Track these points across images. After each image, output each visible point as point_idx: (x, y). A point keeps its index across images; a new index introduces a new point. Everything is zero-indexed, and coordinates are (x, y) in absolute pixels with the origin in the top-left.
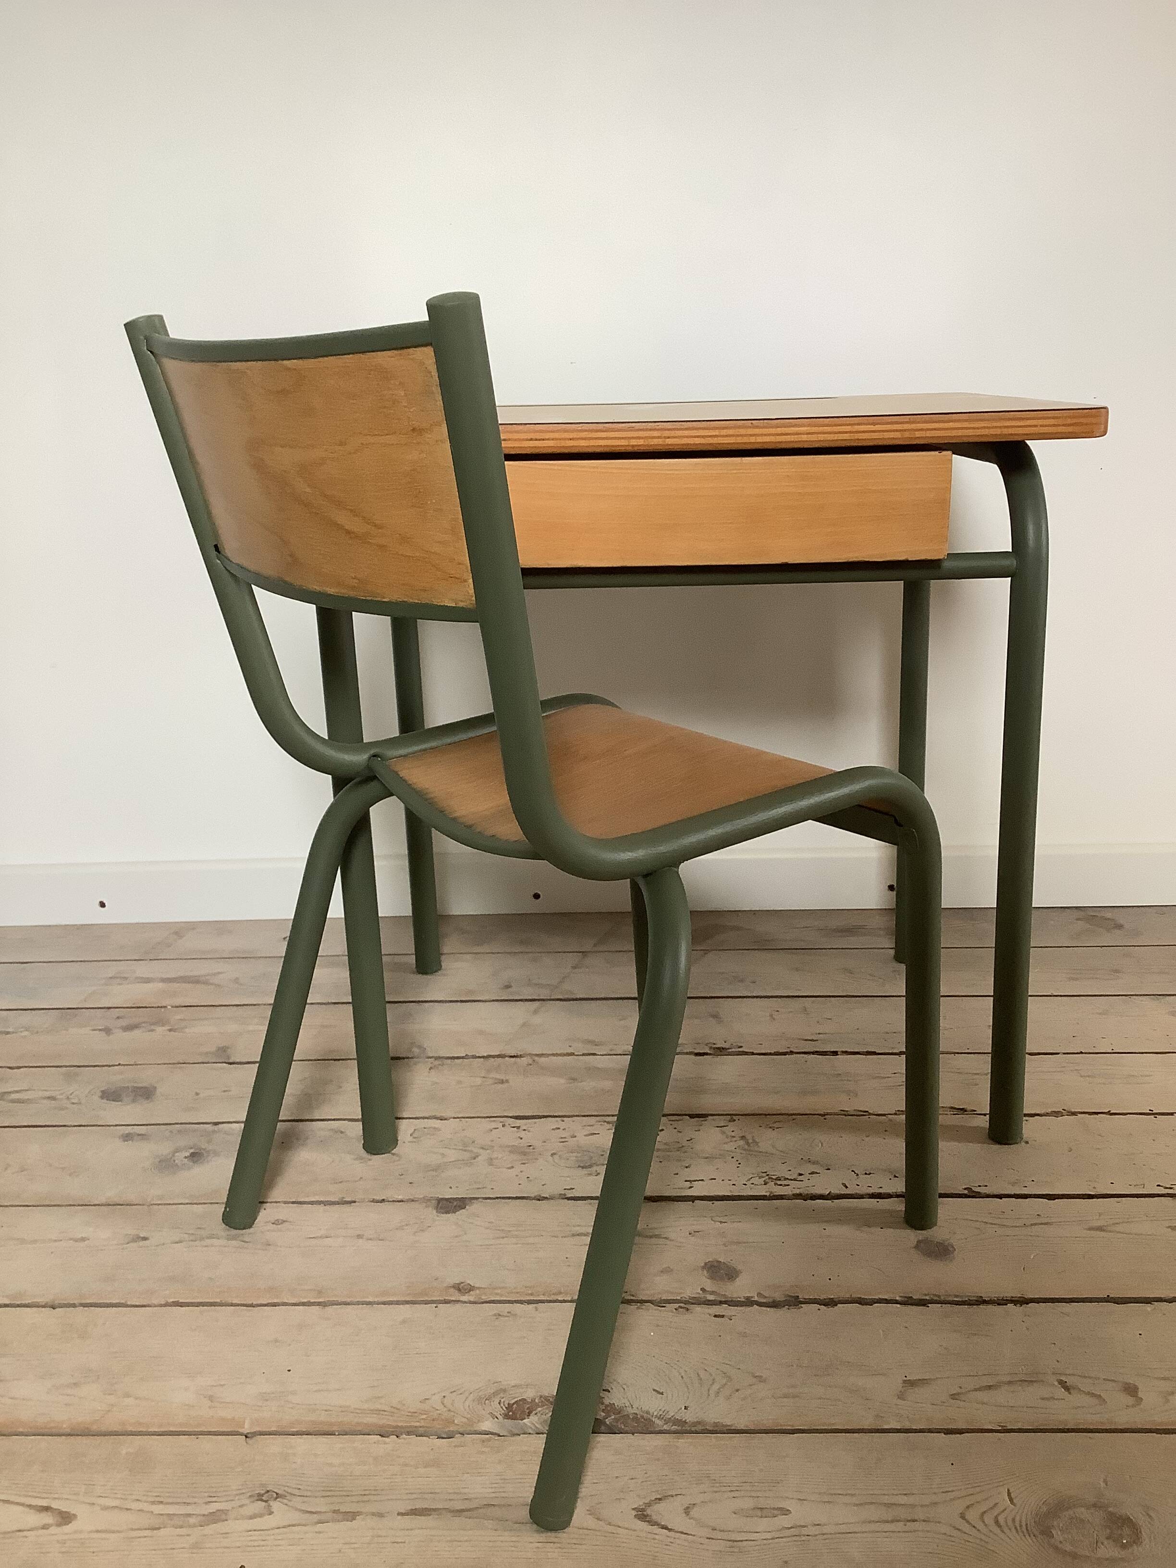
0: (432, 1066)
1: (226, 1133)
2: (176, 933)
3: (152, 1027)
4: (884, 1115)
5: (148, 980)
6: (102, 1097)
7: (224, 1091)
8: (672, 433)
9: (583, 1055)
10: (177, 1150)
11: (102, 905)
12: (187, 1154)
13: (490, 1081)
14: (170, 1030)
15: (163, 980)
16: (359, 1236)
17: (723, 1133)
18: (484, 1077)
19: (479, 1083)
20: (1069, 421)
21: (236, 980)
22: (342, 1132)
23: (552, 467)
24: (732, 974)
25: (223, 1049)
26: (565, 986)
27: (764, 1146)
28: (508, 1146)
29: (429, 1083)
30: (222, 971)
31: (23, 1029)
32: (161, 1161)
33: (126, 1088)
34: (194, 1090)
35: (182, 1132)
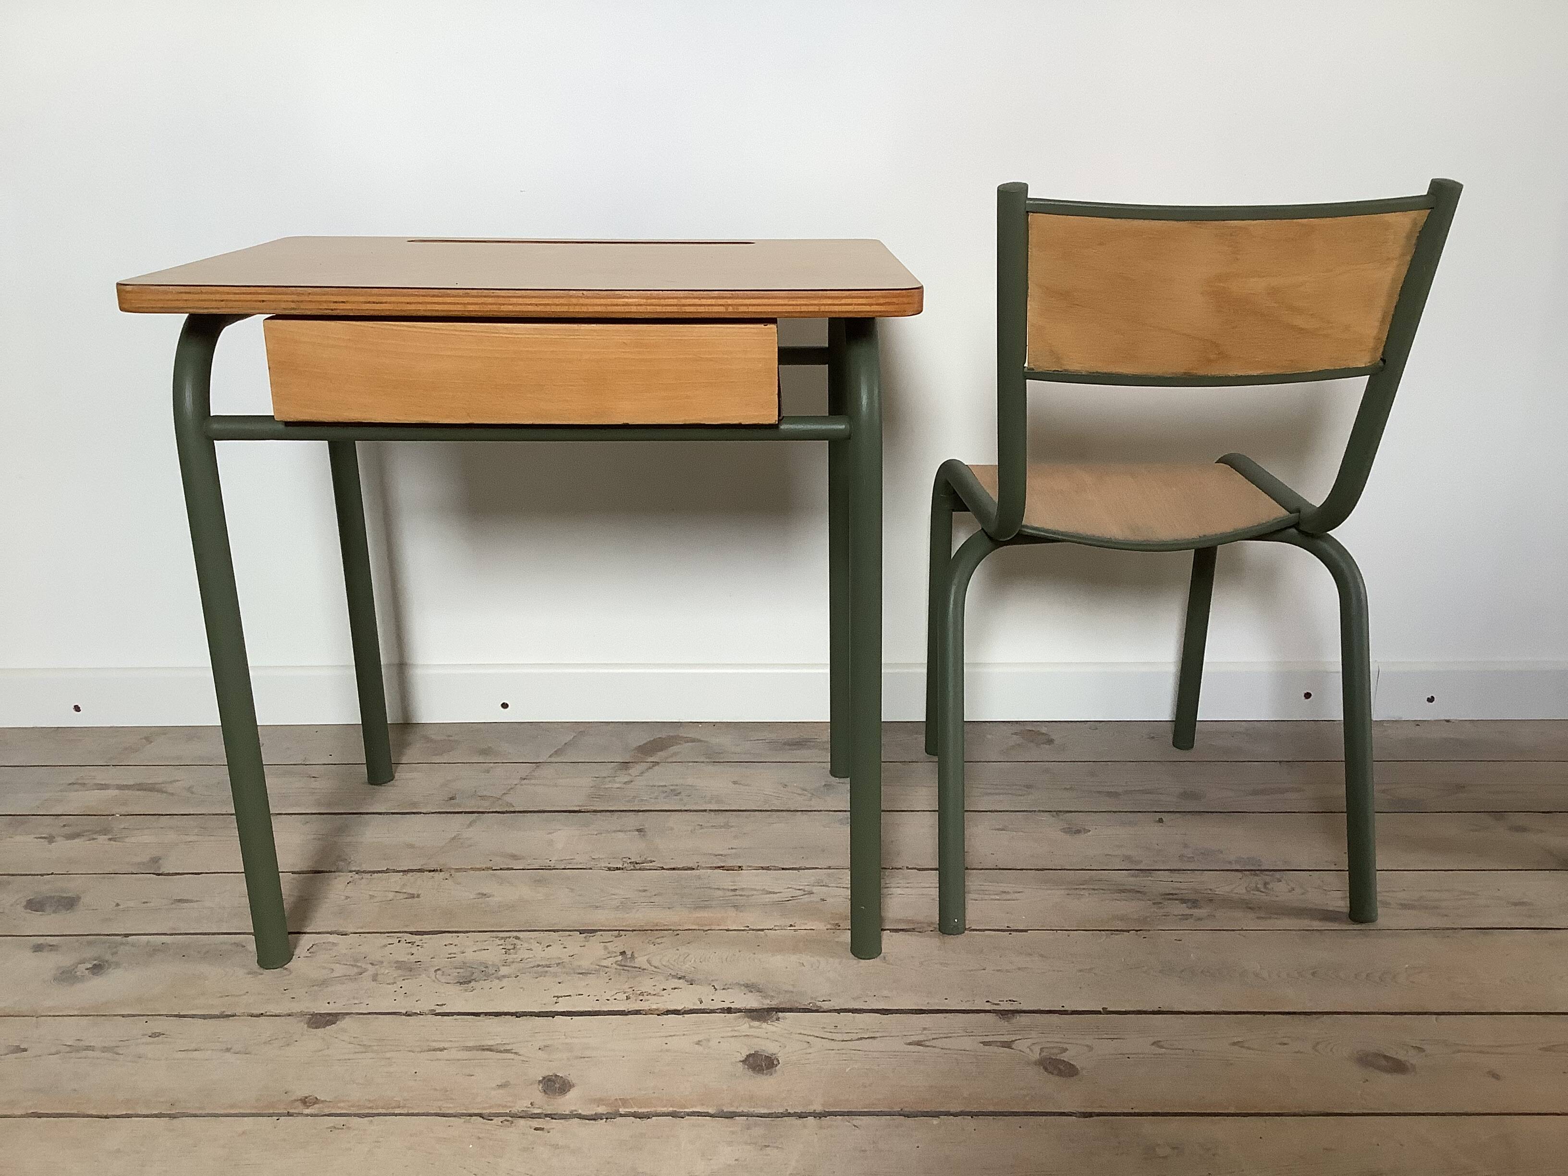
0: (351, 879)
1: (133, 945)
2: (146, 738)
3: (95, 836)
4: (762, 930)
5: (104, 787)
6: (26, 907)
8: (506, 301)
9: (501, 869)
10: (83, 962)
11: (77, 708)
13: (403, 896)
14: (110, 839)
15: (120, 787)
16: (228, 1050)
17: (606, 948)
18: (397, 892)
19: (390, 898)
20: (882, 301)
21: (190, 789)
22: (244, 946)
23: (395, 328)
24: (671, 788)
25: (155, 860)
26: (507, 798)
27: (641, 961)
28: (397, 962)
29: (343, 898)
30: (176, 778)
32: (63, 973)
33: (52, 898)
34: (116, 901)
35: (91, 943)
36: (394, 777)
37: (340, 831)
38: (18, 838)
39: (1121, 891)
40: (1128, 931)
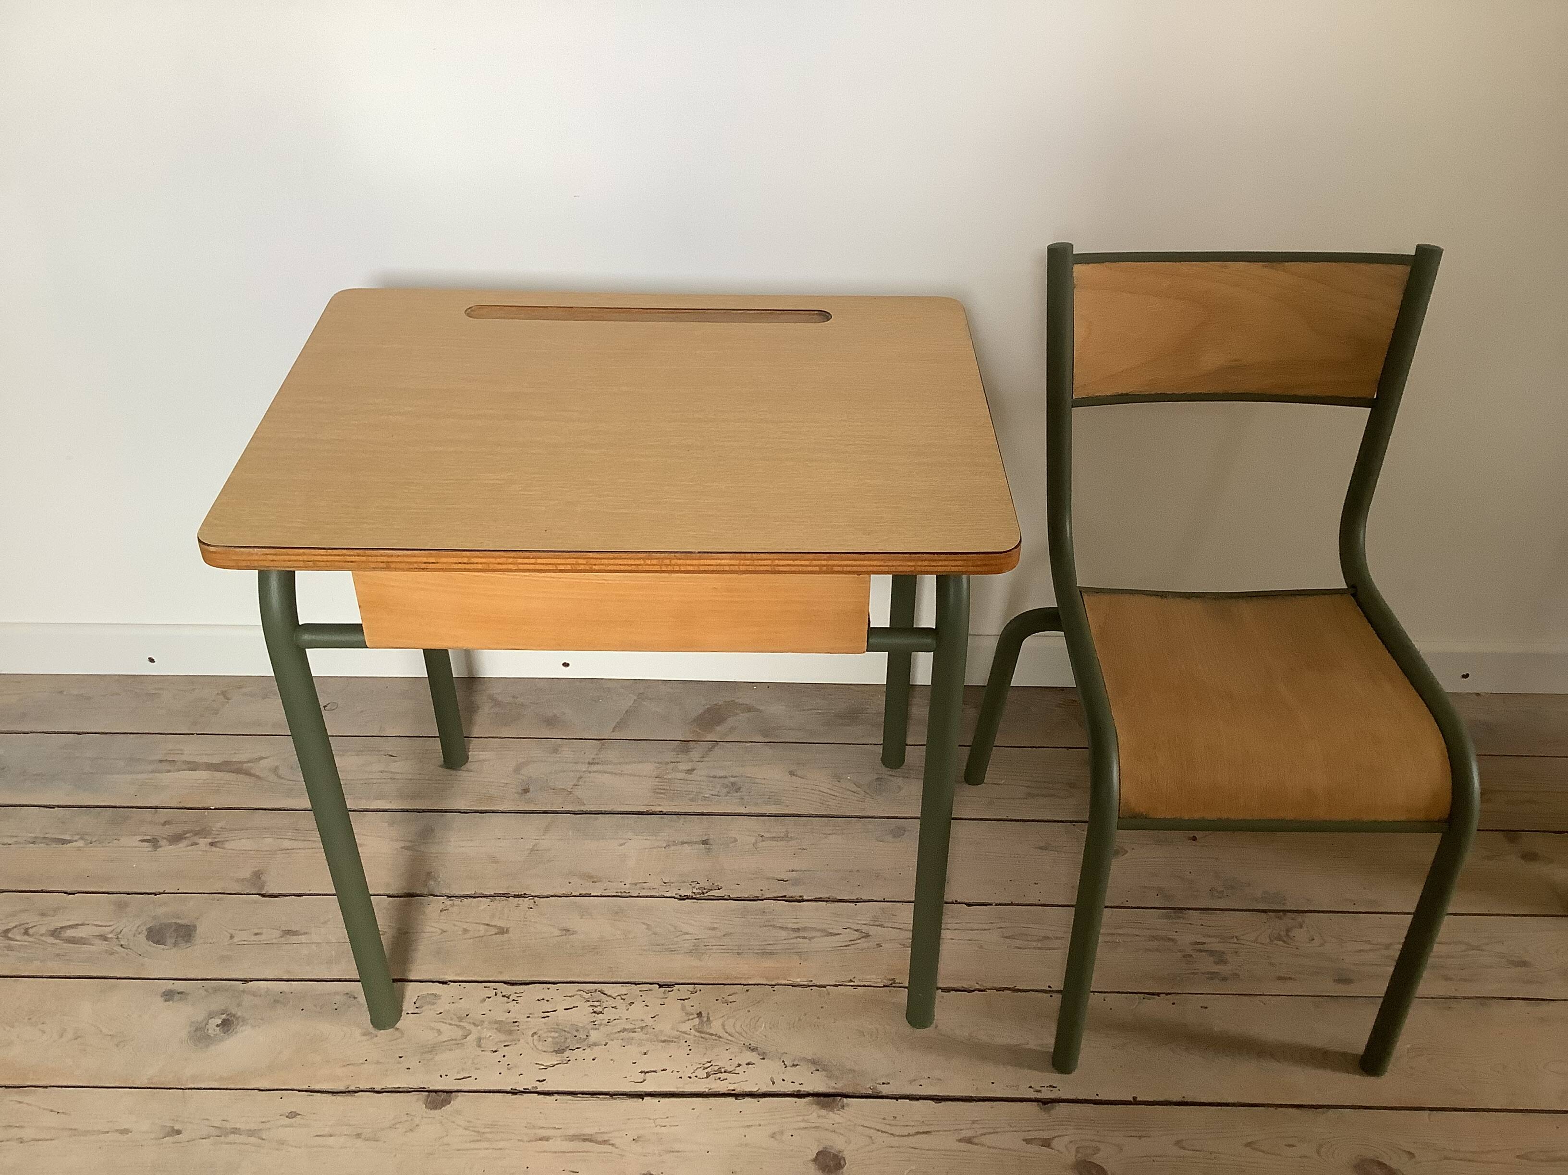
0: (442, 906)
1: (254, 994)
3: (196, 839)
4: (824, 987)
5: (193, 766)
6: (148, 938)
7: (256, 934)
9: (581, 896)
10: (211, 1016)
11: (151, 659)
12: (219, 1022)
13: (494, 931)
14: (211, 844)
15: (210, 767)
16: (358, 1136)
17: (683, 1008)
18: (488, 925)
19: (482, 933)
21: (275, 770)
22: (355, 998)
24: (732, 780)
25: (258, 875)
26: (578, 792)
27: (716, 1027)
28: (496, 1022)
29: (440, 932)
30: (263, 755)
31: (79, 837)
32: (196, 1030)
33: (170, 925)
34: (230, 931)
35: (216, 990)
36: (468, 758)
37: (426, 834)
38: (125, 841)
39: (1154, 938)
40: (1158, 994)
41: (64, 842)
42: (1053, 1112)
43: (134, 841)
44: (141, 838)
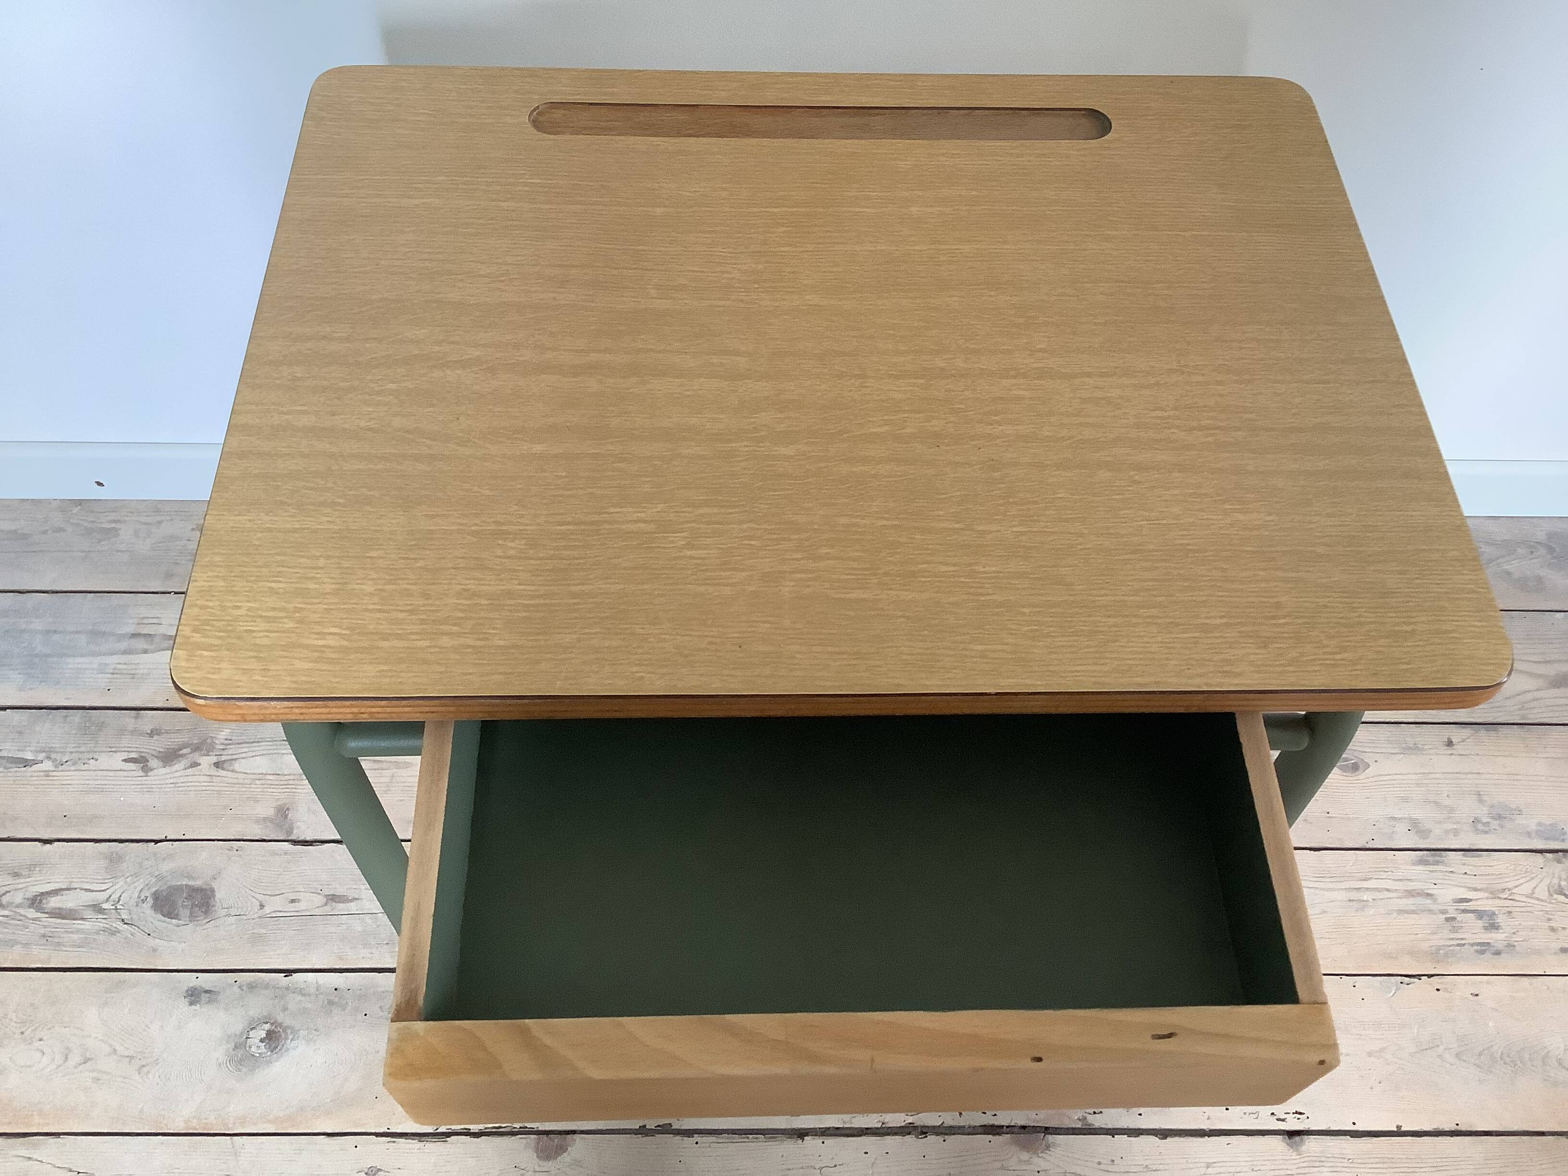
1: (302, 992)
3: (196, 757)
7: (293, 901)
10: (253, 1025)
12: (263, 1035)
14: (217, 765)
25: (282, 811)
31: (44, 754)
32: (236, 1047)
33: (179, 889)
34: (260, 897)
35: (252, 987)
38: (103, 760)
39: (1411, 894)
40: (1419, 976)
41: (26, 763)
42: (1304, 1148)
43: (116, 761)
44: (125, 756)
